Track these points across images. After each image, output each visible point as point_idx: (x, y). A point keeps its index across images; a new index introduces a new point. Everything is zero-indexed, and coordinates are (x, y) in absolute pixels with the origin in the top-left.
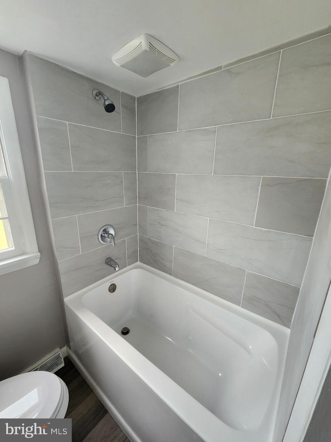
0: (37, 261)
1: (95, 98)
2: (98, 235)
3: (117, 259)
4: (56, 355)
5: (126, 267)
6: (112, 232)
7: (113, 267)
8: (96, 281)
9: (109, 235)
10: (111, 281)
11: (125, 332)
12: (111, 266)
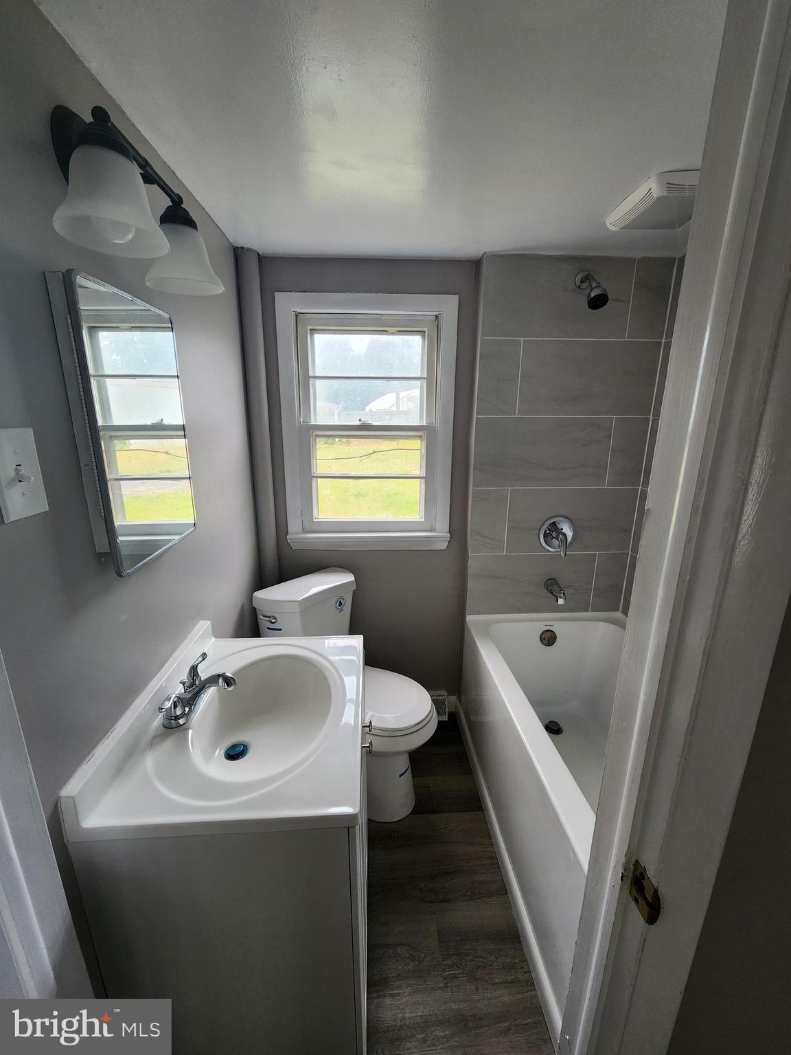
0: (444, 546)
1: (579, 287)
2: (540, 530)
3: (569, 587)
4: (441, 697)
5: (586, 610)
6: (567, 530)
7: (554, 595)
8: (520, 611)
9: (558, 536)
10: (547, 623)
11: (553, 729)
12: (552, 593)
